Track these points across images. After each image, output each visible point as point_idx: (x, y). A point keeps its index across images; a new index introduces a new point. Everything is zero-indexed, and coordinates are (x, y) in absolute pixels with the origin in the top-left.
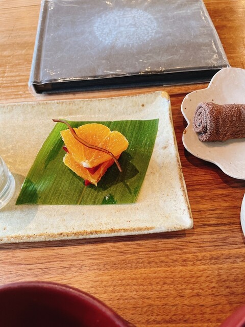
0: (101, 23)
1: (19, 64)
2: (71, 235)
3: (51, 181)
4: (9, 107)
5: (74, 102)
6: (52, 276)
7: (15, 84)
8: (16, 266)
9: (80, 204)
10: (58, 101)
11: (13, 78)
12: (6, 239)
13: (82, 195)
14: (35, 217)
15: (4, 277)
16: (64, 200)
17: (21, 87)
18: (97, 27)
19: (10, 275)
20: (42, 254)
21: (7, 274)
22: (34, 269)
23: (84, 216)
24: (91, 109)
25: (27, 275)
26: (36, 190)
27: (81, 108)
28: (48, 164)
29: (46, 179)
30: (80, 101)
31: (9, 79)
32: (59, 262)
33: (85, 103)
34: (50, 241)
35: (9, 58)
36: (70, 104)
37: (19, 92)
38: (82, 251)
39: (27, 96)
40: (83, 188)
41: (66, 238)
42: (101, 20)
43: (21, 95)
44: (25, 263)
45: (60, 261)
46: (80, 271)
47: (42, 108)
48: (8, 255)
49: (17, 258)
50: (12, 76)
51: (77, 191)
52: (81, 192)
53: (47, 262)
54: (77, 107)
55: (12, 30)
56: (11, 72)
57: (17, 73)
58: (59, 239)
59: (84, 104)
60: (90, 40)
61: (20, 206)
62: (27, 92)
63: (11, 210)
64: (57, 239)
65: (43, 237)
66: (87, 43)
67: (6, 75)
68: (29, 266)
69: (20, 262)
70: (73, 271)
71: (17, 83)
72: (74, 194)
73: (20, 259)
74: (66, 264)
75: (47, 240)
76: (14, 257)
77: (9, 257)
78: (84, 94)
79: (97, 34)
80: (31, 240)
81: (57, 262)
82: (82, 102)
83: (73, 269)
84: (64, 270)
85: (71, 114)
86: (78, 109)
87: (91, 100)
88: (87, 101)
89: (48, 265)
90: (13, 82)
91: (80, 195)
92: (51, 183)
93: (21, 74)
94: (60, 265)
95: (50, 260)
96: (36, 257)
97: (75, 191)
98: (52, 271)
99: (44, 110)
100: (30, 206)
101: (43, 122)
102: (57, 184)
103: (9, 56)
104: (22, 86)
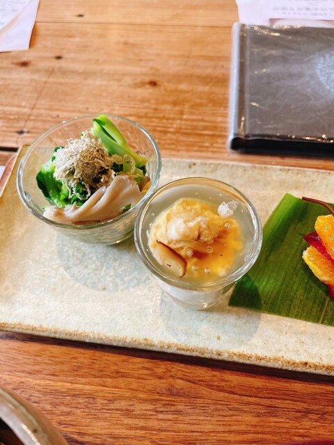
0: (325, 65)
1: (201, 105)
2: (321, 369)
3: (278, 280)
4: (212, 166)
5: (304, 171)
6: (282, 420)
7: (199, 132)
8: (227, 395)
9: (322, 323)
10: (282, 167)
11: (195, 123)
12: (227, 355)
13: (324, 310)
14: (259, 330)
15: (212, 407)
16: (298, 312)
17: (206, 137)
18: (321, 71)
19: (219, 406)
20: (264, 384)
21: (216, 404)
22: (255, 404)
23: (331, 341)
24: (327, 186)
25: (245, 412)
26: (256, 289)
27: (313, 181)
28: (270, 255)
29: (270, 276)
30: (314, 172)
31: (189, 123)
32: (291, 402)
33: (320, 176)
34: (287, 370)
35: (187, 95)
36: (298, 173)
37: (203, 142)
38: (323, 391)
39: (215, 150)
40: (325, 300)
41: (312, 370)
42: (325, 60)
43: (207, 147)
44: (240, 392)
45: (292, 400)
46: (322, 421)
47: (258, 173)
48: (214, 376)
49: (228, 383)
50: (193, 120)
51: (318, 302)
52: (323, 305)
53: (271, 398)
54: (307, 179)
55: (188, 57)
56: (191, 113)
57: (200, 117)
58: (301, 371)
59: (318, 176)
60: (312, 86)
61: (235, 309)
62: (215, 145)
63: (223, 311)
64: (299, 369)
65: (280, 363)
66: (308, 90)
67: (185, 117)
68: (246, 399)
69: (233, 390)
70: (311, 419)
71: (201, 130)
72: (312, 307)
73: (233, 385)
74: (300, 406)
75: (284, 368)
76: (224, 381)
77: (215, 379)
78: (297, 159)
79: (323, 79)
80: (262, 363)
81: (287, 402)
82: (316, 174)
83: (311, 416)
84: (299, 414)
85: (297, 188)
86: (308, 183)
87: (329, 173)
88: (323, 173)
89: (275, 402)
90: (195, 128)
91: (321, 310)
92: (279, 283)
93: (206, 118)
94: (291, 406)
95: (275, 396)
96: (256, 387)
97: (314, 302)
98: (280, 413)
99: (259, 177)
100: (250, 312)
101: (257, 194)
102: (287, 286)
103: (187, 92)
104: (208, 135)
